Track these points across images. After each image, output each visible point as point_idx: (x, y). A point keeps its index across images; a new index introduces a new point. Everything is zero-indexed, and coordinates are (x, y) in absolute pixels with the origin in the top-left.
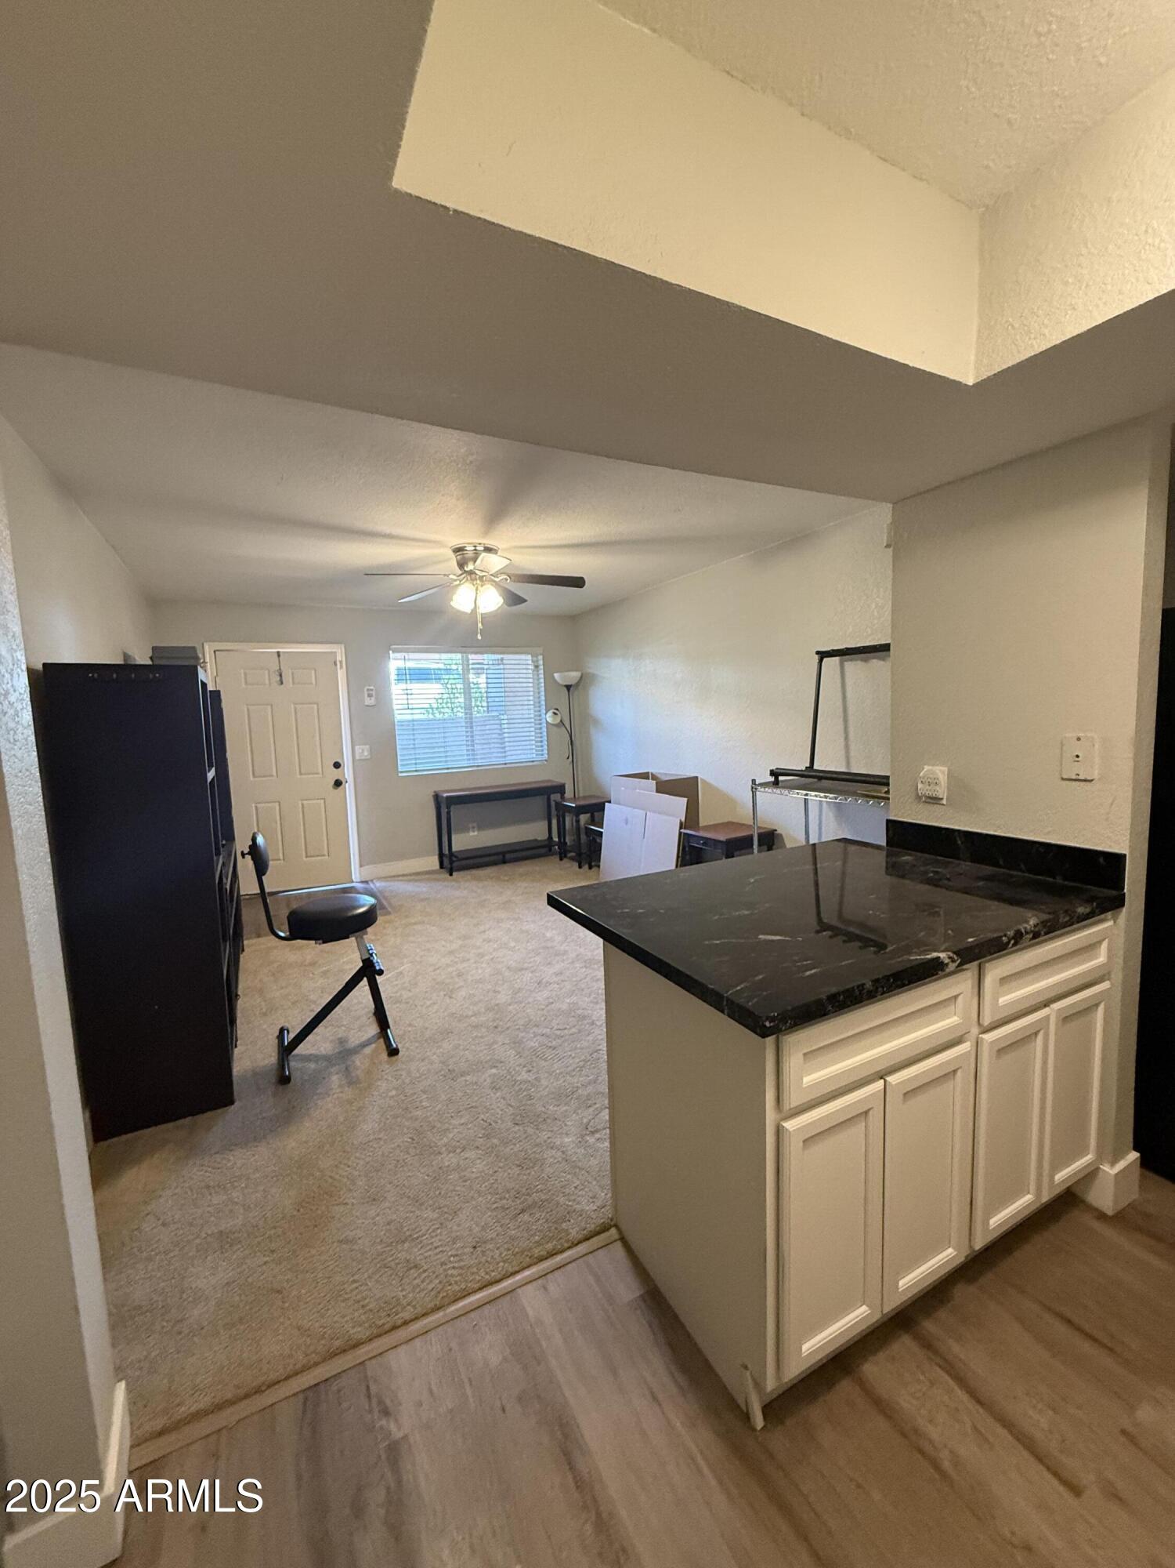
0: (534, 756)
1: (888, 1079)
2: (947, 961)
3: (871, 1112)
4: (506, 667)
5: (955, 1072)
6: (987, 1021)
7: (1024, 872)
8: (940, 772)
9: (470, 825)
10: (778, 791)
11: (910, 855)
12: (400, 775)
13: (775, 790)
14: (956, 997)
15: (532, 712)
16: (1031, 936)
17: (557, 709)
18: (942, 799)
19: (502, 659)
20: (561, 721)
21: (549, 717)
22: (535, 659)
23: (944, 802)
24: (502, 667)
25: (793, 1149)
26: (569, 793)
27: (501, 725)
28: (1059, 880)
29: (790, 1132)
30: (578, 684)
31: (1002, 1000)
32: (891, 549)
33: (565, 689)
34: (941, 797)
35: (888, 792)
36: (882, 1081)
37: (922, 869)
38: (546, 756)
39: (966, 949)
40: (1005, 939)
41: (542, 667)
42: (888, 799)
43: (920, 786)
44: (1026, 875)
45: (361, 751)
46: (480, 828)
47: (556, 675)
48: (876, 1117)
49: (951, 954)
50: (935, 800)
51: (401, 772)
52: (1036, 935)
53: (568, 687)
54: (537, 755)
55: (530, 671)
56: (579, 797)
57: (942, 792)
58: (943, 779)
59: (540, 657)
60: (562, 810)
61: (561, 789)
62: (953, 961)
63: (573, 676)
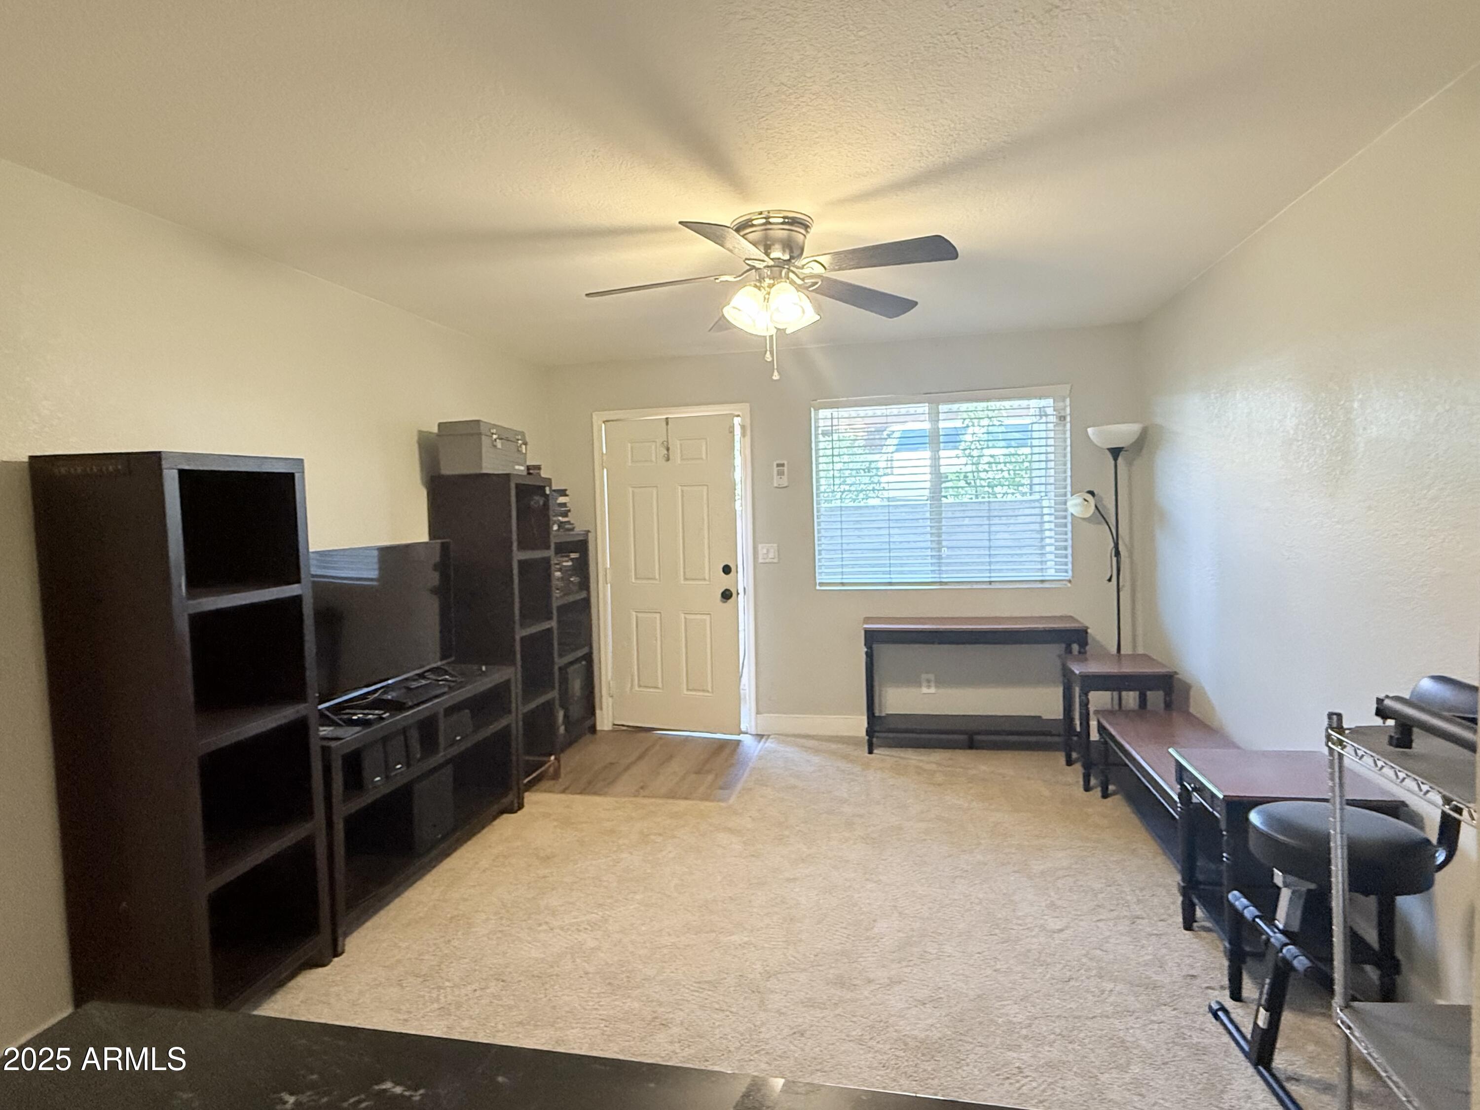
0: (1048, 571)
9: (924, 676)
12: (818, 588)
15: (1052, 496)
17: (1092, 493)
20: (1099, 514)
26: (1101, 647)
30: (1134, 446)
33: (1109, 455)
38: (1070, 573)
41: (1068, 419)
45: (765, 551)
46: (940, 682)
47: (1090, 430)
51: (821, 584)
53: (1116, 452)
55: (1051, 426)
59: (1068, 401)
60: (1067, 678)
61: (1079, 636)
63: (1124, 434)
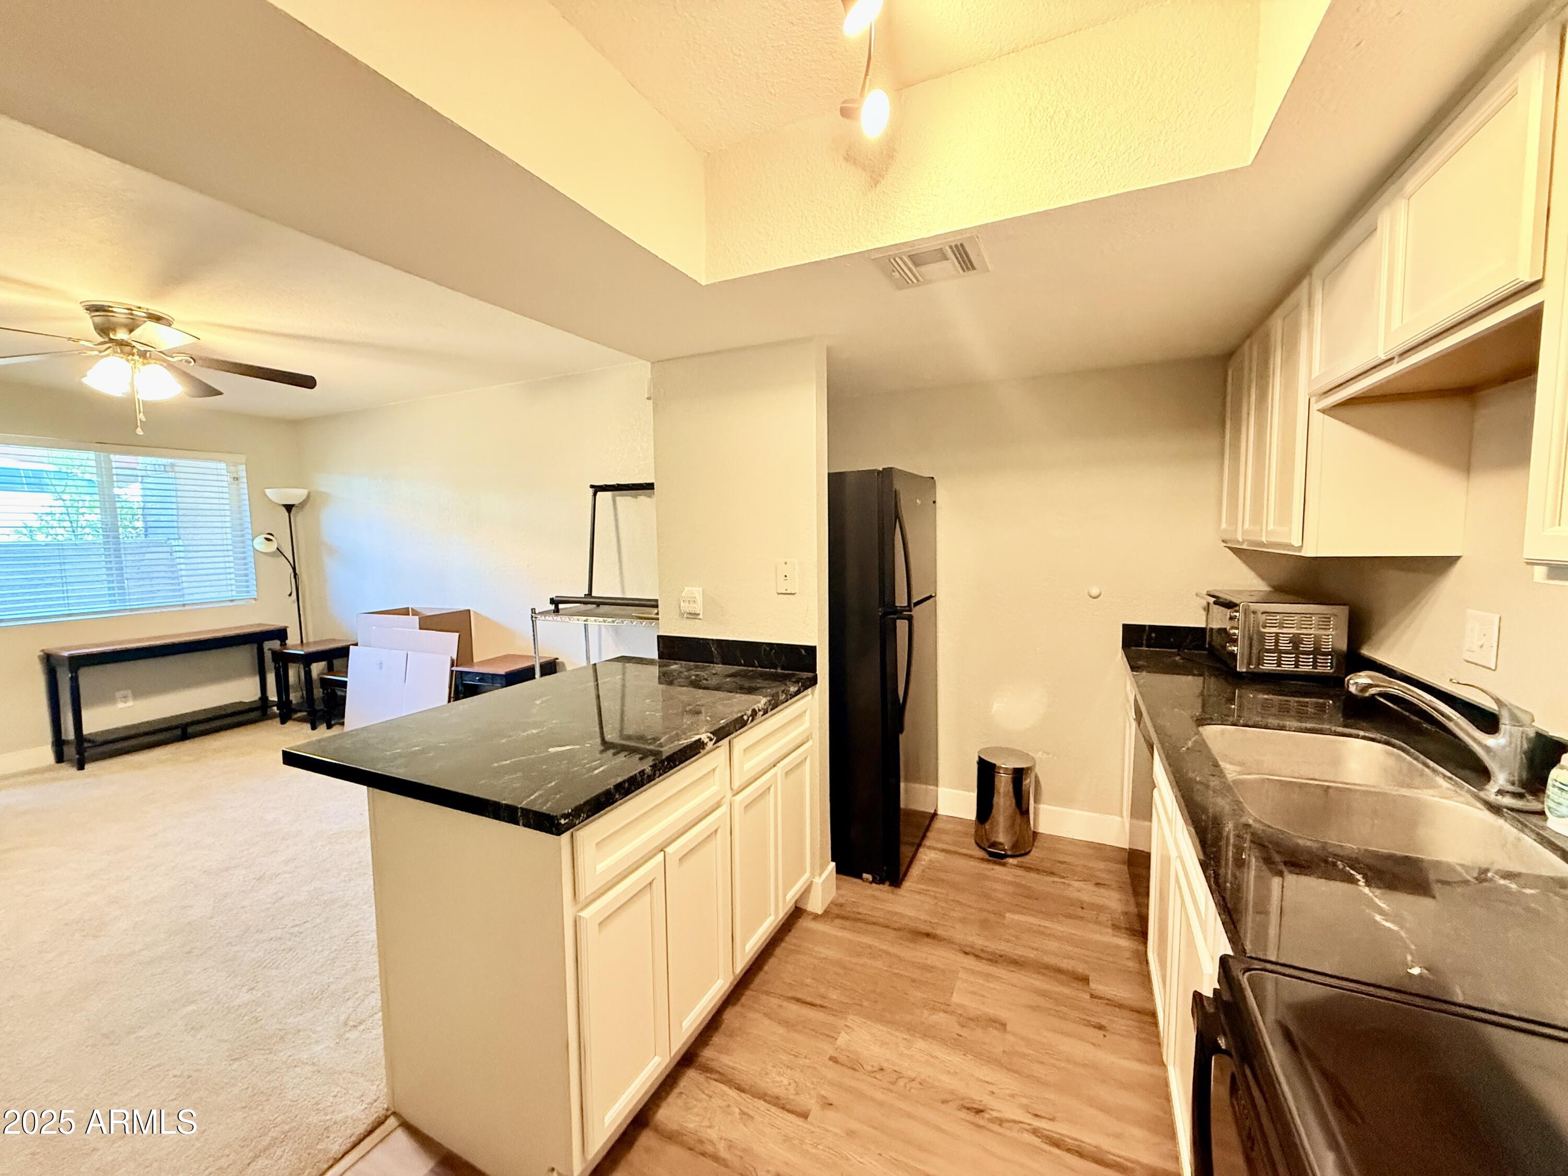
0: (234, 593)
1: (666, 850)
2: (706, 740)
3: (654, 883)
4: (178, 475)
5: (716, 831)
6: (736, 786)
7: (756, 667)
8: (696, 592)
9: (120, 693)
10: (559, 618)
11: (676, 664)
13: (555, 618)
14: (714, 770)
15: (230, 536)
16: (761, 713)
17: (270, 534)
18: (699, 614)
19: (172, 465)
20: (278, 549)
21: (260, 544)
22: (232, 468)
23: (701, 617)
24: (170, 475)
25: (590, 933)
26: (293, 639)
27: (171, 553)
28: (779, 671)
29: (586, 919)
30: (303, 504)
31: (747, 767)
32: (651, 401)
33: (284, 509)
34: (698, 612)
35: (657, 614)
36: (662, 853)
37: (686, 673)
38: (254, 593)
39: (720, 729)
40: (745, 718)
41: (244, 480)
42: (658, 619)
43: (682, 604)
44: (759, 669)
46: (137, 696)
47: (268, 491)
48: (659, 886)
49: (709, 735)
50: (694, 616)
52: (766, 712)
53: (289, 508)
54: (237, 592)
55: (225, 484)
56: (308, 643)
57: (698, 608)
58: (700, 599)
59: (243, 467)
60: (283, 660)
61: (281, 634)
62: (711, 740)
63: (295, 495)
